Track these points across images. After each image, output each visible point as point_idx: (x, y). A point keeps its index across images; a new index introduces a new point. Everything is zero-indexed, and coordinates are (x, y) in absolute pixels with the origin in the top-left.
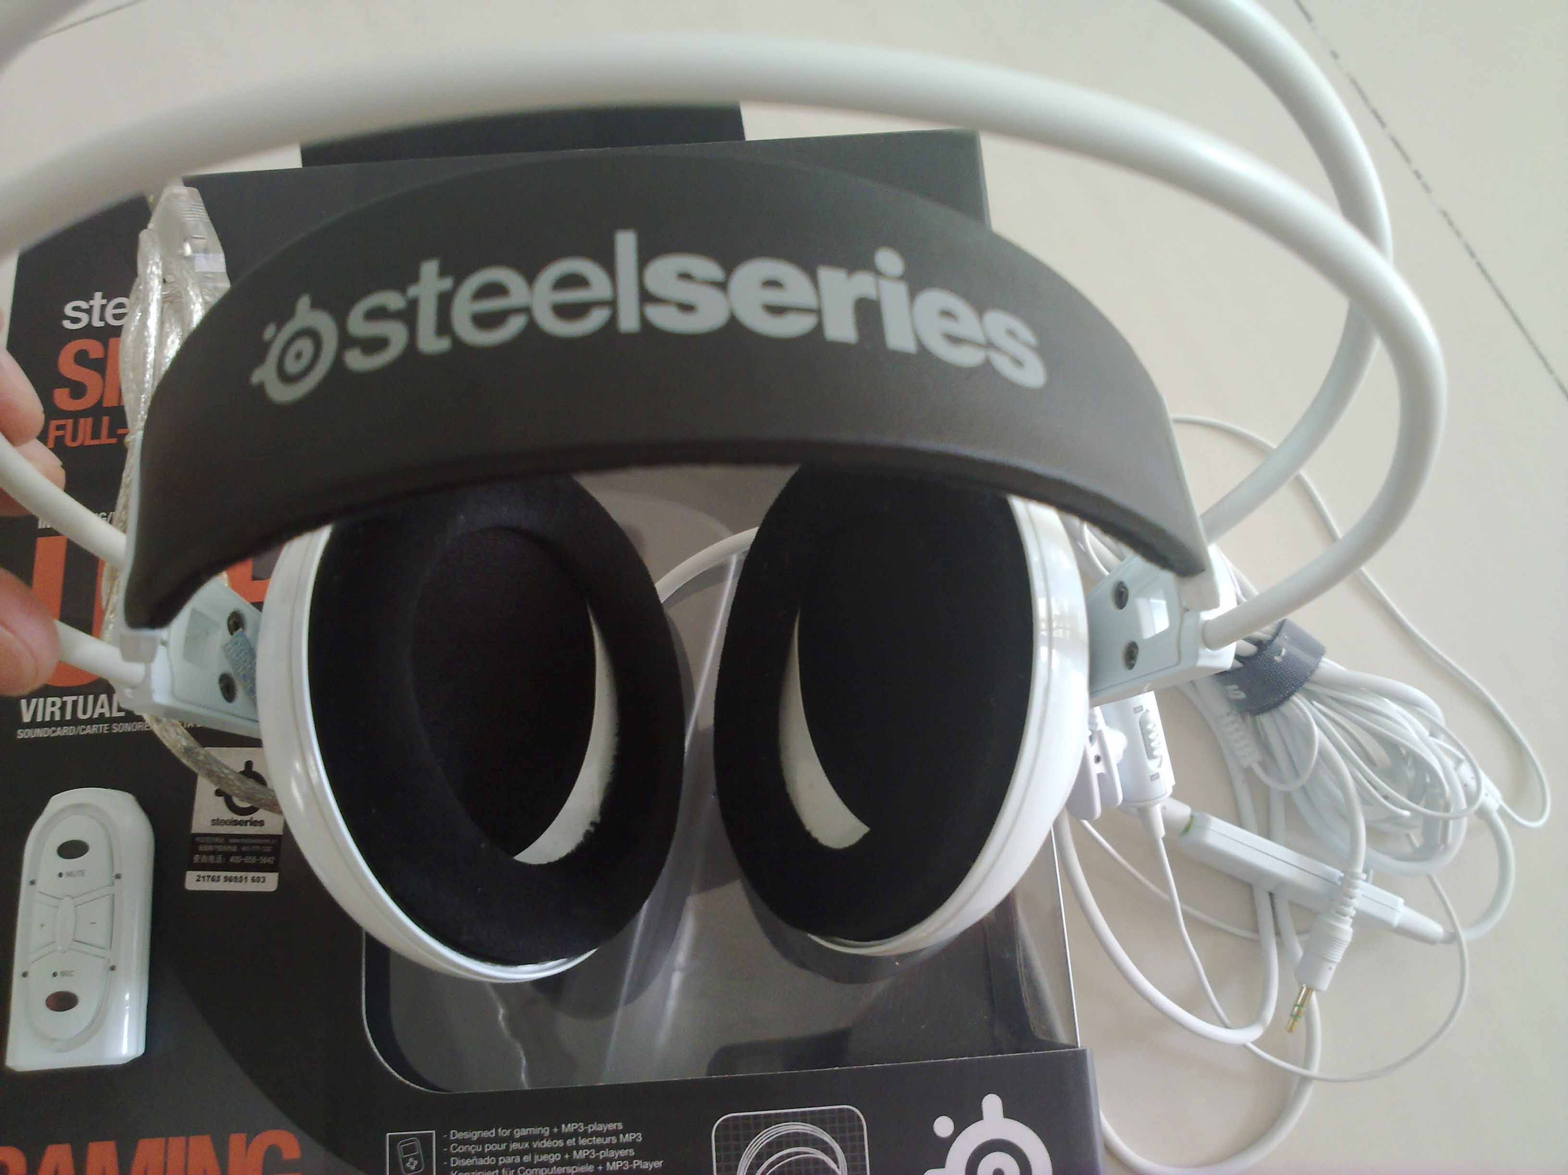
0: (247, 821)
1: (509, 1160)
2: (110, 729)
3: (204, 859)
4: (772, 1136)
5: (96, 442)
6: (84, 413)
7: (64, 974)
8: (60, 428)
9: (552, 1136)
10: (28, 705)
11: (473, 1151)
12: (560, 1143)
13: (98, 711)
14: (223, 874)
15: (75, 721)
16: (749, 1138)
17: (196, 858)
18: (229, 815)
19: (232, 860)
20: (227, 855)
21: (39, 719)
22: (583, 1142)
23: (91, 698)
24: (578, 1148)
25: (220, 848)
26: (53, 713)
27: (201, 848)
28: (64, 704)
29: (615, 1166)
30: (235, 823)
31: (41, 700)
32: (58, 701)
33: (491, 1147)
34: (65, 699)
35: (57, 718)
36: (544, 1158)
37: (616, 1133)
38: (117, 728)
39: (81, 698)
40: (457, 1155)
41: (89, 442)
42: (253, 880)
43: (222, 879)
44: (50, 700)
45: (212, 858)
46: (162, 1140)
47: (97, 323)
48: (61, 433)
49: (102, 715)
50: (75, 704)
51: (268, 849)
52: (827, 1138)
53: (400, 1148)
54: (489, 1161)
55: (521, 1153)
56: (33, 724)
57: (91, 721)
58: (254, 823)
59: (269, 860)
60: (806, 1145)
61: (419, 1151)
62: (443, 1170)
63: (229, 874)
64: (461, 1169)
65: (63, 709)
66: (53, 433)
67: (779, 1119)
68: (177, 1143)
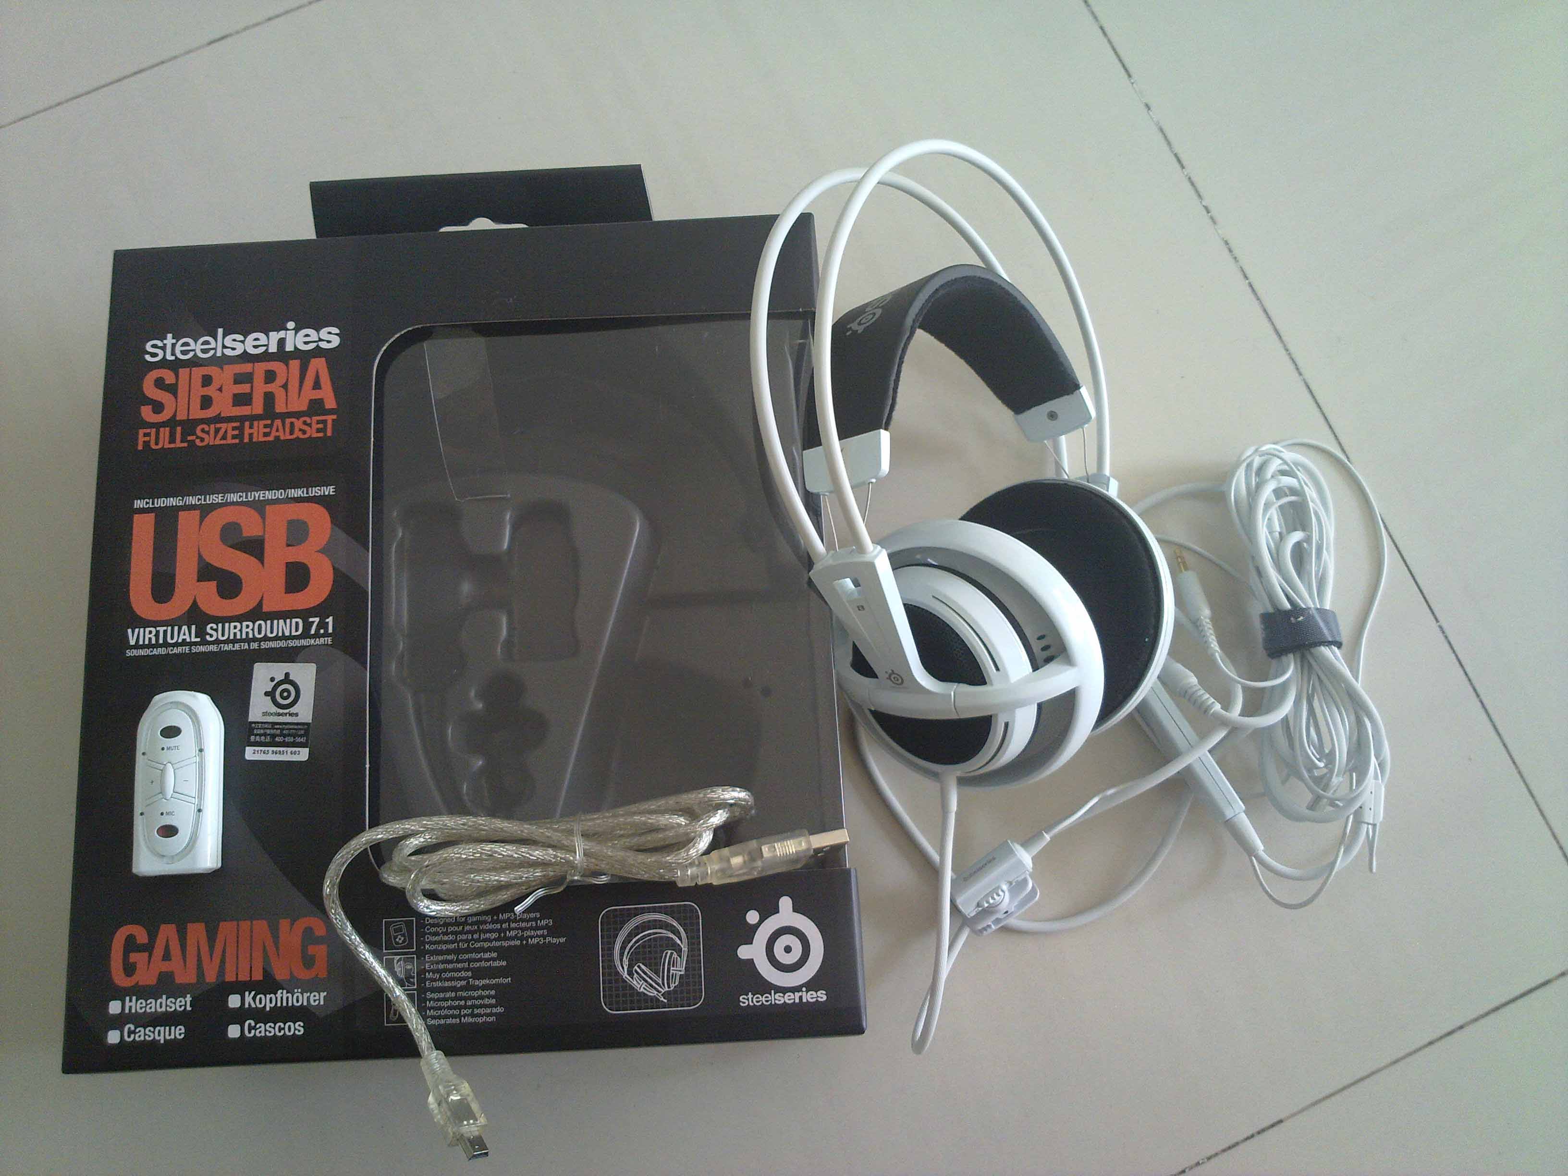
0: (286, 713)
1: (464, 937)
2: (190, 649)
3: (258, 739)
4: (638, 922)
5: (172, 446)
6: (163, 424)
7: (167, 814)
8: (145, 435)
9: (493, 922)
10: (133, 633)
11: (440, 932)
12: (498, 926)
13: (182, 637)
14: (271, 749)
15: (166, 644)
16: (623, 923)
17: (252, 738)
18: (275, 709)
19: (277, 739)
20: (273, 736)
21: (141, 643)
22: (513, 925)
23: (176, 628)
24: (510, 929)
25: (268, 732)
26: (150, 639)
27: (255, 732)
28: (158, 632)
29: (535, 941)
30: (279, 715)
31: (142, 630)
32: (153, 630)
33: (452, 929)
34: (158, 629)
35: (153, 642)
36: (488, 935)
37: (535, 919)
38: (195, 649)
39: (170, 628)
40: (430, 934)
41: (167, 446)
42: (291, 753)
43: (270, 752)
44: (148, 630)
45: (263, 738)
46: (234, 924)
47: (170, 357)
48: (147, 439)
49: (184, 640)
50: (165, 632)
51: (302, 732)
52: (675, 924)
53: (392, 929)
54: (451, 937)
55: (472, 932)
56: (137, 646)
57: (176, 645)
58: (291, 715)
59: (303, 740)
60: (661, 928)
61: (404, 931)
62: (421, 943)
63: (275, 749)
64: (431, 943)
65: (157, 635)
66: (141, 439)
67: (643, 911)
68: (245, 925)
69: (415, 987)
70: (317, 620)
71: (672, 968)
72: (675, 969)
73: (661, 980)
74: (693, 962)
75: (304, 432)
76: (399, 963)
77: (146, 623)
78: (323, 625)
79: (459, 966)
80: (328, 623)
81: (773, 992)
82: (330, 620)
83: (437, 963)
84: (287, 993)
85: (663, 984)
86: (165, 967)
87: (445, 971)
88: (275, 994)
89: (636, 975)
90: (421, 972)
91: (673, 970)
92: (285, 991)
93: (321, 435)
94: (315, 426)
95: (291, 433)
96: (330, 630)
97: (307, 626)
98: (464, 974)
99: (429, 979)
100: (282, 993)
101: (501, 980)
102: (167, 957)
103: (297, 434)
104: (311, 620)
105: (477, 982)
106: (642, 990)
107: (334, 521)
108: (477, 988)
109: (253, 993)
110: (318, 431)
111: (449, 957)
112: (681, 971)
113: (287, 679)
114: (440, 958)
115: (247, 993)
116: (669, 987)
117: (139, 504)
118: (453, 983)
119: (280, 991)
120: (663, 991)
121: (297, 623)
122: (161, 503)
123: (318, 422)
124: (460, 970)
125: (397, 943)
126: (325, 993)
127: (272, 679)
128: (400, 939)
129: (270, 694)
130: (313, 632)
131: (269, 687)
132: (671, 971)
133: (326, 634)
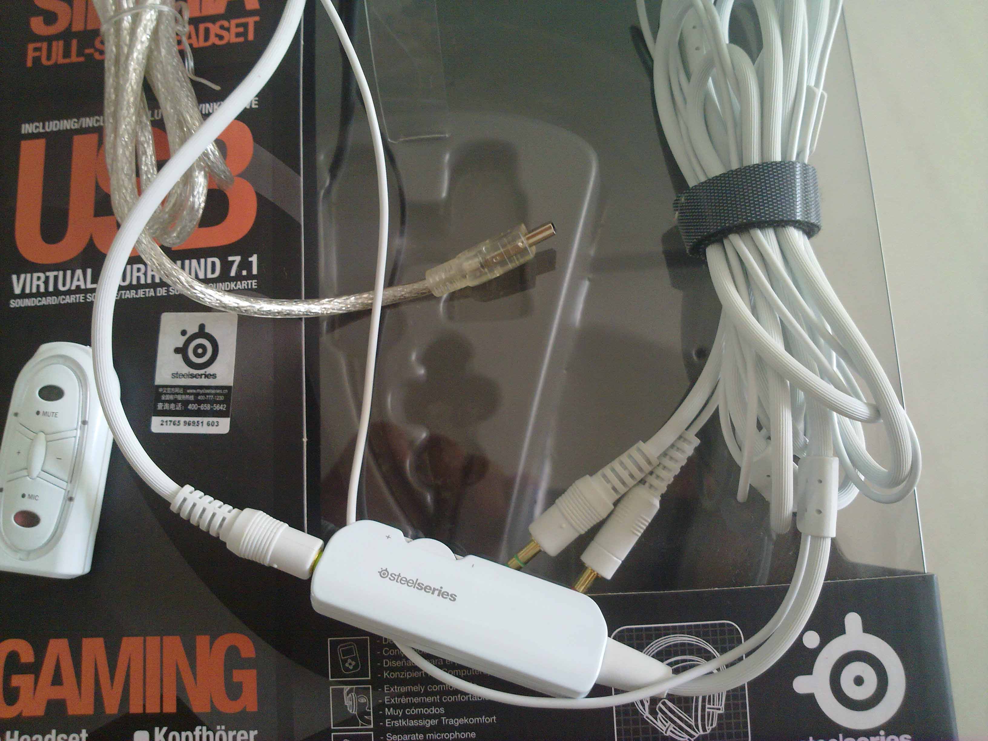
0: (202, 375)
2: (86, 298)
3: (166, 406)
4: (662, 646)
5: (67, 61)
6: (57, 37)
7: (30, 496)
8: (36, 49)
10: (18, 279)
13: (75, 283)
14: (182, 419)
15: (57, 293)
16: (641, 647)
17: (160, 406)
18: (187, 370)
19: (190, 407)
20: (186, 403)
21: (27, 291)
23: (69, 273)
25: (179, 397)
26: (38, 286)
27: (163, 397)
28: (47, 278)
30: (193, 376)
31: (29, 275)
32: (42, 275)
34: (48, 274)
35: (42, 290)
39: (61, 273)
40: (389, 657)
41: (61, 61)
42: (208, 424)
43: (182, 423)
44: (35, 275)
45: (172, 406)
46: (140, 639)
48: (37, 54)
49: (78, 287)
50: (56, 278)
51: (222, 398)
52: (709, 647)
53: (340, 650)
56: (23, 295)
57: (69, 292)
58: (207, 376)
59: (223, 407)
60: (691, 653)
61: (356, 653)
62: (378, 670)
63: (188, 419)
64: (392, 669)
65: (46, 282)
66: (31, 54)
67: (667, 632)
68: (153, 641)
69: (372, 726)
70: (237, 259)
71: (707, 706)
72: (712, 706)
73: (693, 721)
74: (736, 697)
75: (221, 37)
76: (350, 695)
77: (33, 268)
78: (245, 264)
79: (429, 700)
80: (252, 262)
81: (841, 736)
82: (254, 259)
83: (400, 695)
84: (207, 730)
85: (697, 726)
86: (56, 693)
87: (410, 705)
88: (193, 731)
89: (660, 715)
90: (379, 707)
91: (708, 708)
92: (204, 728)
93: (241, 39)
94: (234, 30)
95: (207, 38)
96: (255, 271)
97: (226, 266)
98: (434, 710)
99: (389, 717)
100: (201, 730)
101: (484, 719)
102: (57, 680)
103: (213, 40)
104: (230, 259)
105: (452, 722)
106: (669, 733)
107: (257, 139)
108: (451, 729)
109: (165, 729)
110: (238, 35)
111: (415, 689)
112: (719, 709)
113: (202, 332)
114: (404, 689)
115: (157, 729)
116: (704, 730)
117: (27, 128)
118: (421, 723)
119: (198, 728)
120: (697, 735)
121: (213, 264)
122: (53, 126)
123: (238, 26)
124: (429, 705)
125: (347, 669)
126: (256, 732)
127: (184, 333)
128: (350, 664)
129: (181, 351)
130: (233, 273)
131: (180, 342)
132: (707, 710)
133: (250, 276)
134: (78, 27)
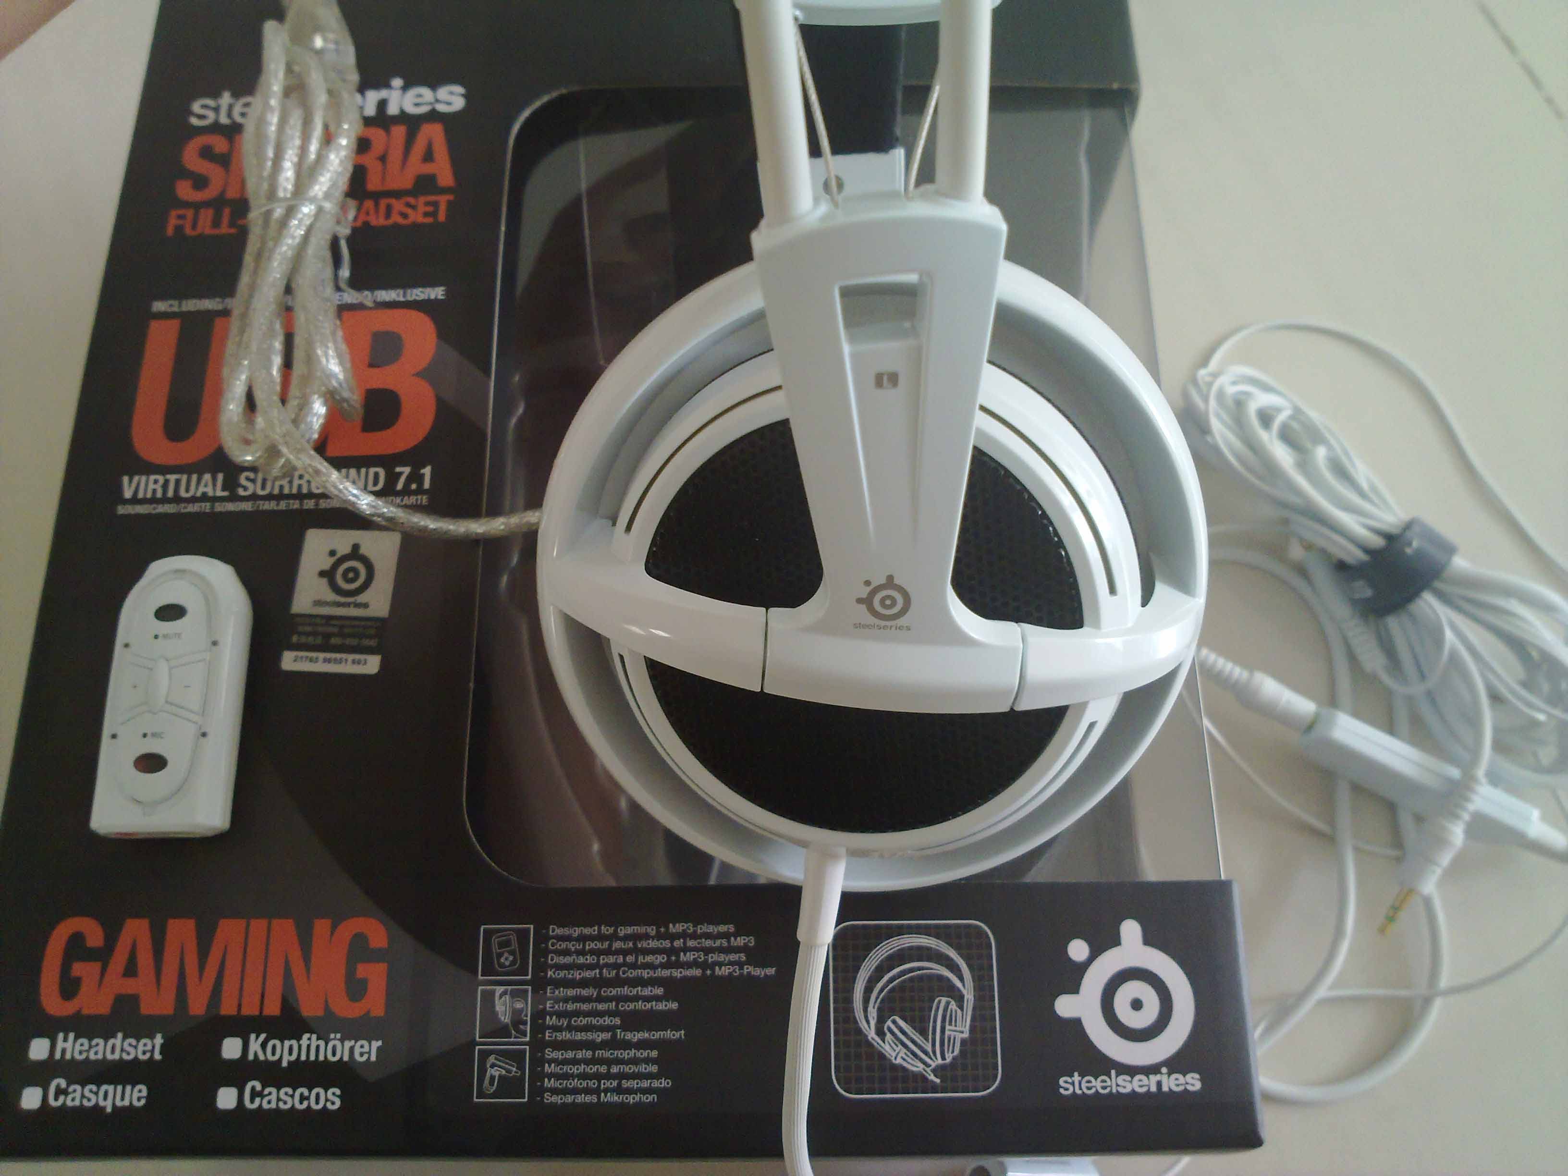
0: (351, 603)
1: (611, 959)
2: (212, 507)
3: (303, 639)
4: (894, 948)
5: (216, 232)
6: (206, 204)
7: (154, 735)
8: (180, 217)
9: (659, 937)
10: (130, 481)
11: (573, 949)
12: (666, 944)
13: (201, 490)
14: (322, 655)
15: (177, 499)
16: (868, 949)
17: (295, 639)
18: (331, 596)
19: (332, 641)
20: (327, 636)
21: (141, 495)
22: (691, 943)
23: (194, 477)
24: (686, 949)
25: (320, 629)
26: (154, 491)
27: (300, 629)
28: (167, 482)
29: (725, 971)
30: (338, 605)
31: (144, 478)
32: (161, 479)
33: (593, 945)
34: (168, 477)
35: (159, 495)
36: (649, 959)
37: (726, 936)
38: (219, 507)
39: (185, 477)
40: (556, 952)
41: (208, 231)
42: (354, 662)
43: (321, 660)
44: (153, 478)
45: (310, 639)
46: (242, 923)
47: (224, 120)
48: (180, 222)
49: (204, 494)
50: (178, 482)
51: (372, 632)
52: (952, 954)
53: (495, 941)
54: (590, 959)
55: (625, 953)
56: (135, 500)
57: (193, 500)
58: (357, 605)
59: (373, 643)
60: (929, 960)
61: (515, 945)
62: (541, 967)
63: (328, 655)
64: (559, 967)
65: (165, 486)
66: (173, 222)
67: (900, 931)
68: (258, 926)
69: (528, 1039)
70: (407, 470)
71: (948, 1027)
72: (953, 1028)
73: (930, 1045)
74: (983, 1018)
75: (405, 216)
76: (503, 999)
77: (149, 469)
78: (416, 477)
79: (601, 1007)
80: (423, 475)
81: (1113, 1072)
82: (427, 471)
83: (566, 1000)
84: (318, 1039)
85: (934, 1052)
86: (126, 986)
87: (577, 1013)
88: (299, 1039)
89: (889, 1036)
90: (539, 1015)
91: (950, 1030)
92: (314, 1037)
93: (429, 220)
94: (422, 209)
95: (388, 215)
96: (427, 485)
97: (392, 478)
98: (607, 1021)
99: (549, 1028)
100: (309, 1039)
101: (669, 1034)
102: (131, 970)
103: (396, 218)
104: (398, 469)
105: (629, 1036)
106: (899, 1061)
107: (442, 335)
108: (627, 1045)
109: (263, 1036)
110: (426, 214)
111: (585, 992)
112: (962, 1032)
113: (355, 553)
114: (571, 992)
115: (253, 1036)
116: (943, 1058)
117: (159, 306)
118: (590, 1036)
119: (306, 1036)
120: (933, 1065)
121: (376, 475)
122: (191, 305)
123: (427, 204)
124: (601, 1014)
125: (502, 965)
126: (380, 1043)
127: (332, 553)
128: (507, 959)
129: (328, 575)
130: (400, 486)
131: (327, 563)
132: (947, 1033)
133: (420, 491)
134: (231, 194)
